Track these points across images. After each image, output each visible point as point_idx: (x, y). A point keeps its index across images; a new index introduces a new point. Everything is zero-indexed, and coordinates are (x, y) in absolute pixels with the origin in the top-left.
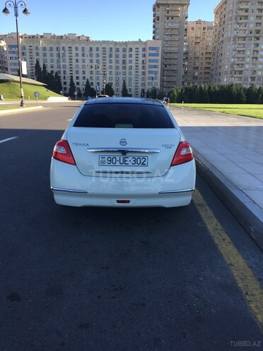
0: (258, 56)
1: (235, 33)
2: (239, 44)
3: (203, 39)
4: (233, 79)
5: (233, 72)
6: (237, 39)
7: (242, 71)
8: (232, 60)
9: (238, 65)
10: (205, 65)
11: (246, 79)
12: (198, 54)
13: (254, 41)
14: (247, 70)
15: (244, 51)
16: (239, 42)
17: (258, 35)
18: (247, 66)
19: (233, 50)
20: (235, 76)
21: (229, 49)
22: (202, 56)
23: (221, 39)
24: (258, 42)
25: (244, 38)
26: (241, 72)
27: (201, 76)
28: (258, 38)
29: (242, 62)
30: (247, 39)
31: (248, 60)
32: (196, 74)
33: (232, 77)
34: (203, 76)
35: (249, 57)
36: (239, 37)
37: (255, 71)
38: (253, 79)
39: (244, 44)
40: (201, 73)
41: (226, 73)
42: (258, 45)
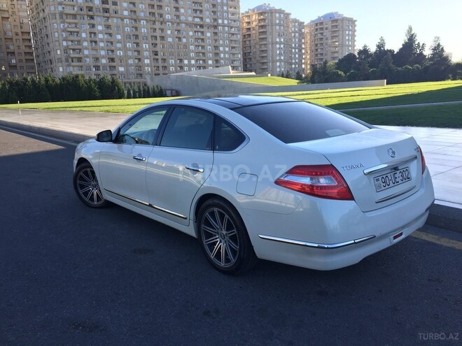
0: (97, 39)
1: (60, 8)
2: (70, 24)
3: (13, 12)
4: (71, 69)
5: (70, 60)
6: (64, 17)
7: (81, 58)
8: (65, 43)
9: (74, 50)
10: (23, 49)
11: (89, 68)
12: (10, 34)
13: (87, 20)
14: (87, 56)
15: (78, 32)
16: (67, 21)
17: (91, 13)
18: (86, 52)
19: (63, 31)
20: (73, 64)
21: (57, 29)
22: (17, 37)
23: (41, 14)
24: (92, 21)
25: (74, 16)
26: (80, 60)
27: (21, 64)
28: (92, 17)
29: (79, 47)
30: (78, 17)
31: (85, 44)
32: (14, 61)
33: (69, 66)
34: (24, 64)
35: (85, 40)
36: (67, 14)
37: (97, 59)
38: (97, 68)
39: (76, 24)
40: (20, 61)
41: (60, 60)
42: (93, 26)
